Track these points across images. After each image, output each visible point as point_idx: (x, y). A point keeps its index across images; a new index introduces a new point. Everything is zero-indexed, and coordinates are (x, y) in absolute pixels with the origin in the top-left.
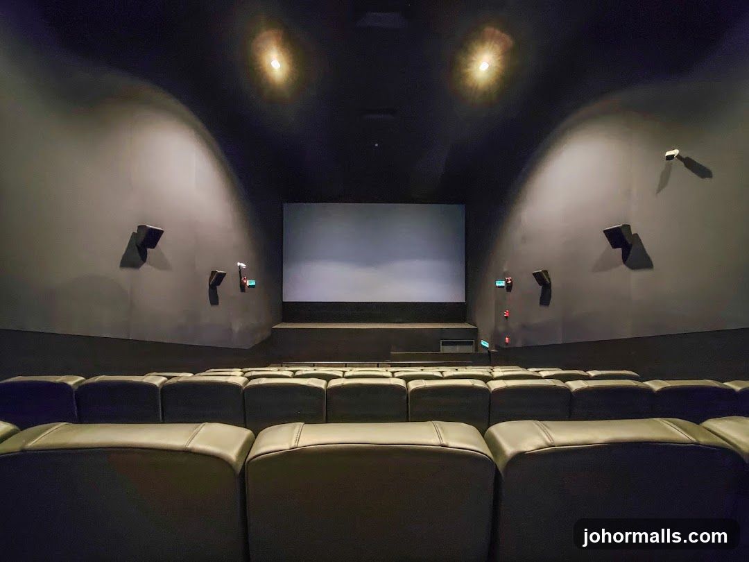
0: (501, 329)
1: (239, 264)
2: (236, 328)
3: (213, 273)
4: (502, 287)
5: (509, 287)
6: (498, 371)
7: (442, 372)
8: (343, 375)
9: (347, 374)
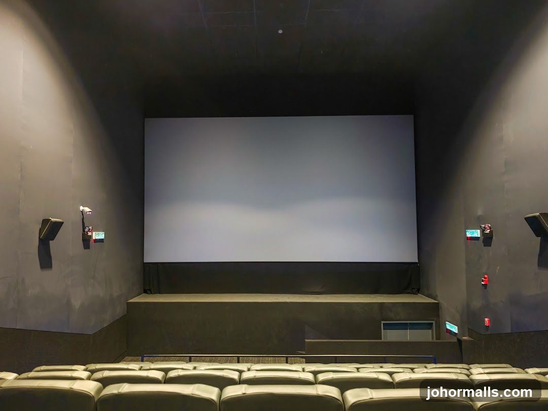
0: (477, 304)
1: (81, 208)
2: (77, 303)
3: (45, 221)
4: (477, 239)
5: (487, 239)
6: (479, 373)
7: (391, 374)
8: (240, 376)
9: (246, 375)
